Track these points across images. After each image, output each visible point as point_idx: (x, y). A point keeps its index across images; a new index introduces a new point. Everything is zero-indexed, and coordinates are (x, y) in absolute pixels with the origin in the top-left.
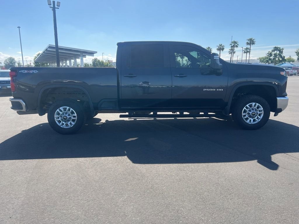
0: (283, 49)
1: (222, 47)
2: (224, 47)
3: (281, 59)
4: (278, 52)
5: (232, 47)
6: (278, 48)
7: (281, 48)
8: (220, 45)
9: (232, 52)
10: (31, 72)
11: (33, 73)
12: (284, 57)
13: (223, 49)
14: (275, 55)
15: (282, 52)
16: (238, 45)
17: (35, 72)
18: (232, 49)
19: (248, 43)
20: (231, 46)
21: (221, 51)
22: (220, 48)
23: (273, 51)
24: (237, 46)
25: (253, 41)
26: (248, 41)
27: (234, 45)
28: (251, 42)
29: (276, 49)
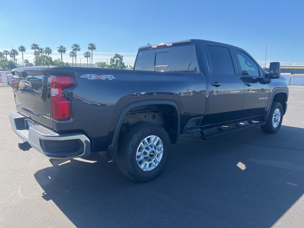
0: (122, 57)
1: (63, 48)
2: (66, 49)
3: (122, 66)
4: (119, 59)
5: (74, 50)
6: (119, 55)
7: (121, 56)
8: (61, 46)
9: (73, 55)
10: (104, 77)
11: (107, 79)
12: (124, 64)
13: (64, 51)
14: (117, 61)
15: (122, 59)
16: (80, 48)
17: (111, 77)
18: (73, 52)
19: (90, 48)
20: (72, 49)
21: (63, 53)
22: (61, 49)
23: (115, 57)
24: (79, 50)
25: (94, 47)
26: (89, 46)
27: (76, 48)
28: (92, 47)
29: (117, 56)
